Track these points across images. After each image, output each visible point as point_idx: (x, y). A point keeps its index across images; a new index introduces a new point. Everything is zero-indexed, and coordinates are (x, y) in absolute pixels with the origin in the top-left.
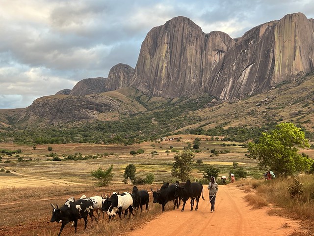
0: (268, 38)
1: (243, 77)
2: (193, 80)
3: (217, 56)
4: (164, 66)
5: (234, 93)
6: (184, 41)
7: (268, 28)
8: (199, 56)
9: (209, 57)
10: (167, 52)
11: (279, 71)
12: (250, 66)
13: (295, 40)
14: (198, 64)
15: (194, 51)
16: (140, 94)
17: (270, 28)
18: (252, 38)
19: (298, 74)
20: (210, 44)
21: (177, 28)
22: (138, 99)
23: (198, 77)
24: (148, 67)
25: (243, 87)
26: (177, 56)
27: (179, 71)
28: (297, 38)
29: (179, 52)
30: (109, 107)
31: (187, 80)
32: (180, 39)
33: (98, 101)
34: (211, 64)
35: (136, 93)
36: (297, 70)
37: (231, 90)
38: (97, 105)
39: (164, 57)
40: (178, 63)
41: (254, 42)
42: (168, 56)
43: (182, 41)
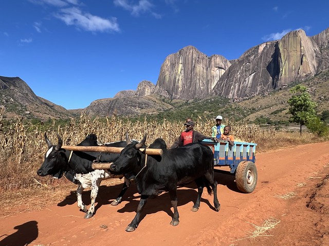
0: (267, 54)
1: (247, 82)
2: (202, 87)
3: (218, 71)
4: (180, 78)
5: (241, 94)
6: (194, 61)
7: (266, 47)
8: (205, 71)
9: (212, 71)
10: (182, 69)
11: (285, 74)
12: (253, 74)
13: (301, 49)
14: (205, 76)
15: (202, 68)
16: (163, 98)
17: (268, 46)
18: (253, 54)
19: (306, 76)
20: (213, 63)
21: (188, 54)
22: (163, 100)
23: (206, 85)
24: (167, 80)
25: (248, 89)
26: (189, 72)
27: (191, 82)
29: (190, 69)
30: (148, 105)
31: (197, 87)
32: (190, 60)
33: (140, 101)
34: (214, 76)
35: (160, 97)
36: (305, 73)
37: (237, 92)
38: (139, 103)
39: (179, 73)
40: (190, 77)
41: (254, 57)
42: (183, 72)
43: (192, 62)
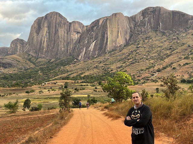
0: (104, 26)
1: (91, 47)
2: (63, 49)
3: (76, 35)
4: (45, 40)
5: (86, 56)
7: (104, 20)
8: (66, 35)
9: (72, 35)
10: (47, 32)
11: (110, 44)
12: (95, 41)
13: (118, 27)
14: (66, 39)
15: (63, 32)
16: (30, 57)
17: (105, 21)
18: (95, 26)
19: (120, 46)
20: (72, 28)
21: (52, 18)
22: (30, 60)
23: (66, 47)
24: (35, 41)
25: (91, 53)
26: (53, 35)
27: (54, 43)
28: (119, 26)
29: (54, 32)
30: (11, 65)
31: (59, 48)
32: (54, 24)
33: (4, 61)
34: (73, 39)
35: (28, 56)
36: (119, 44)
37: (84, 55)
38: (3, 64)
39: (45, 35)
40: (53, 39)
41: (97, 28)
42: (48, 34)
43: (56, 26)
